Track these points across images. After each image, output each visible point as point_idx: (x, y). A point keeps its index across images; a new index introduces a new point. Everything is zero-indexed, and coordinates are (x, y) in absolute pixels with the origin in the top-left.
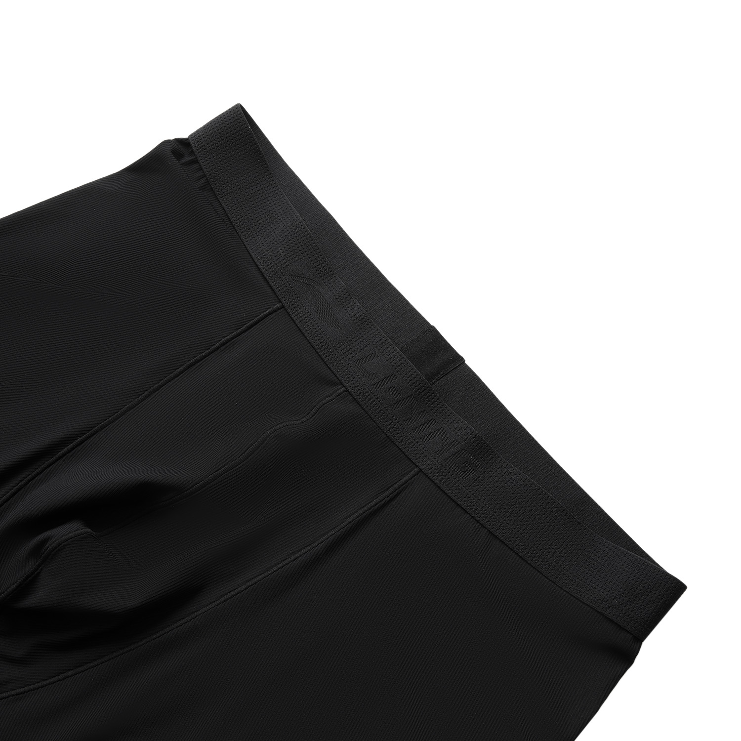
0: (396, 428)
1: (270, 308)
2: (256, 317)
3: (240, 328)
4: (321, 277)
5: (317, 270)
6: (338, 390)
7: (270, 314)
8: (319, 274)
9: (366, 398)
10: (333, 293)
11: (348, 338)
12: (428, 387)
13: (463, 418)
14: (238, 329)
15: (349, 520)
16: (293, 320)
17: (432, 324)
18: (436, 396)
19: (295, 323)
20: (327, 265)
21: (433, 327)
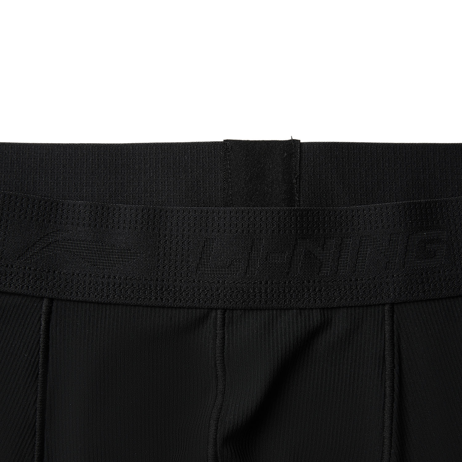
0: (320, 291)
1: (40, 317)
2: (38, 343)
3: (38, 374)
4: (50, 221)
5: (37, 220)
6: (216, 318)
7: (48, 323)
8: (44, 221)
9: (255, 296)
10: (84, 225)
11: (158, 254)
12: (303, 213)
13: (373, 203)
14: (37, 377)
15: (387, 434)
16: (79, 302)
17: (221, 140)
18: (319, 212)
19: (86, 302)
20: (40, 202)
21: (226, 141)
